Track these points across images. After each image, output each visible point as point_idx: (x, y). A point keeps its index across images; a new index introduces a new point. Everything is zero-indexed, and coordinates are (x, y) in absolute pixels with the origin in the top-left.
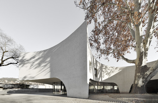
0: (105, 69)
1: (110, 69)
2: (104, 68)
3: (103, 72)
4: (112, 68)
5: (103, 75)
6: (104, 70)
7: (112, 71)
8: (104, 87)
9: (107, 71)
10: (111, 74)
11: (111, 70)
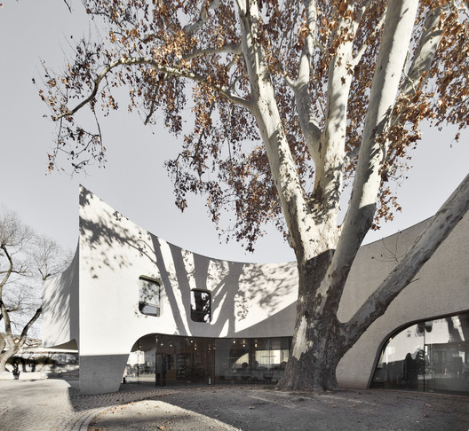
0: (250, 281)
1: (274, 276)
2: (248, 276)
3: (242, 294)
4: (287, 270)
5: (237, 309)
6: (243, 287)
7: (284, 284)
8: (252, 358)
9: (263, 287)
10: (279, 299)
11: (282, 280)
